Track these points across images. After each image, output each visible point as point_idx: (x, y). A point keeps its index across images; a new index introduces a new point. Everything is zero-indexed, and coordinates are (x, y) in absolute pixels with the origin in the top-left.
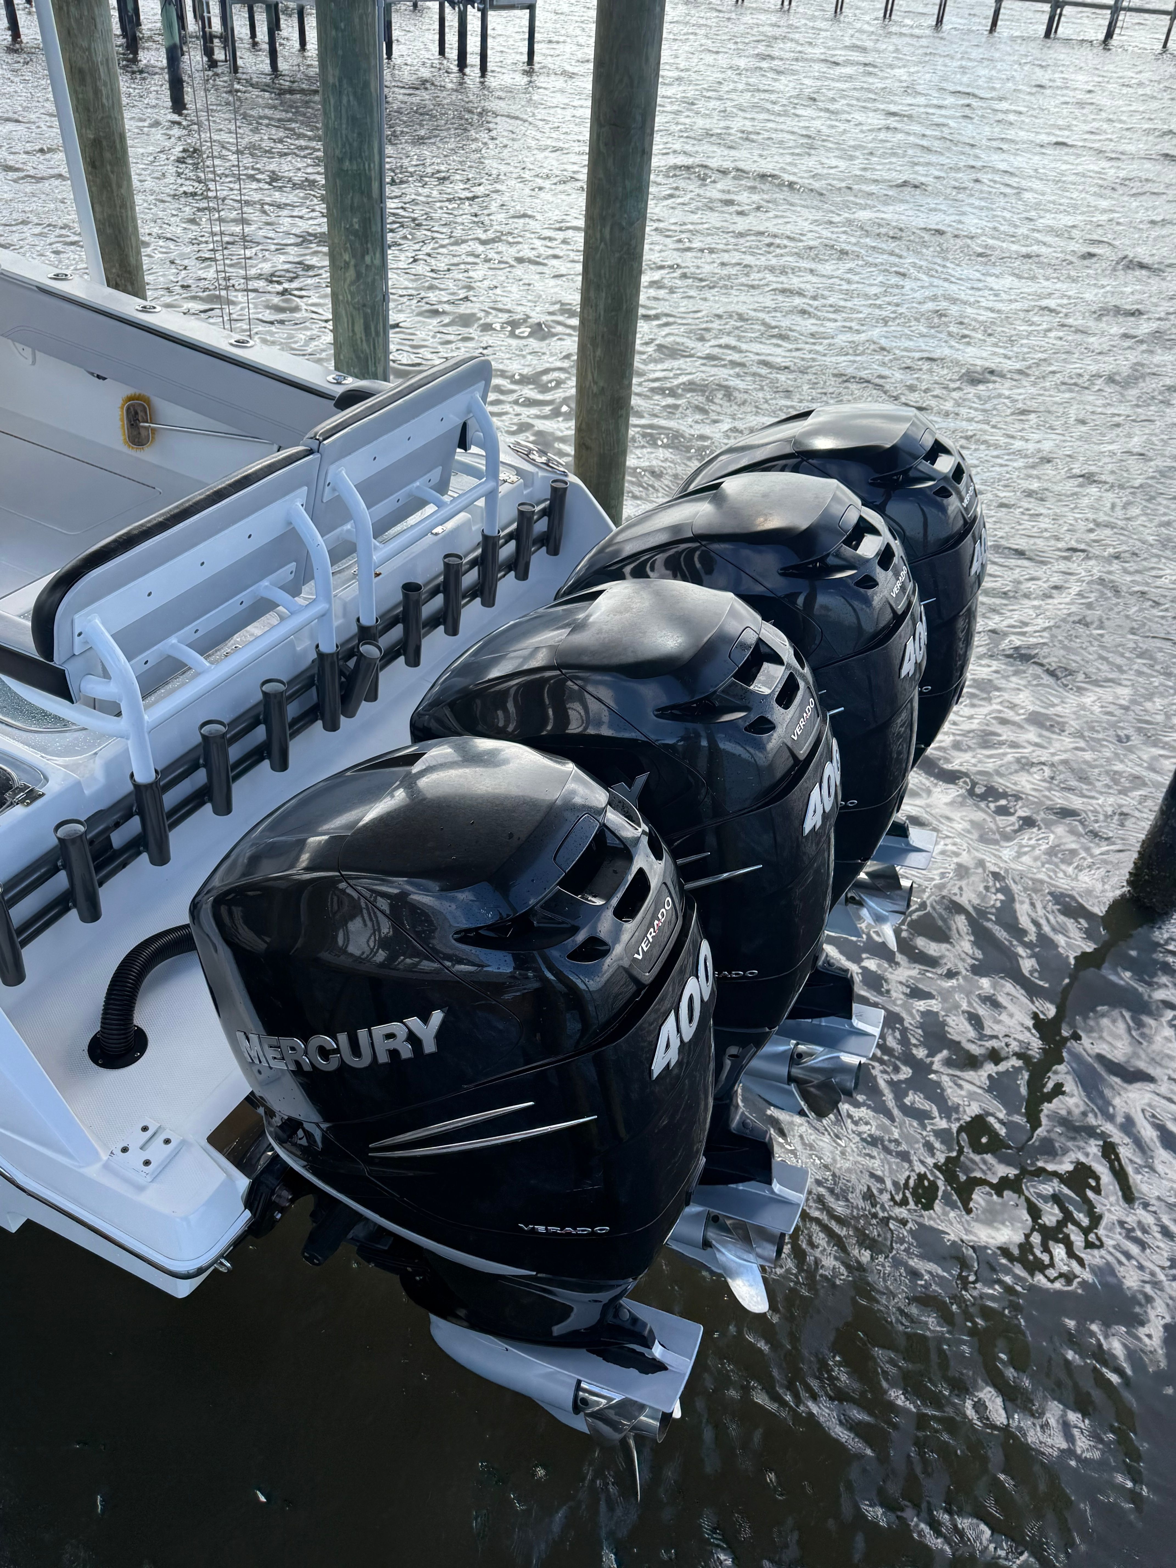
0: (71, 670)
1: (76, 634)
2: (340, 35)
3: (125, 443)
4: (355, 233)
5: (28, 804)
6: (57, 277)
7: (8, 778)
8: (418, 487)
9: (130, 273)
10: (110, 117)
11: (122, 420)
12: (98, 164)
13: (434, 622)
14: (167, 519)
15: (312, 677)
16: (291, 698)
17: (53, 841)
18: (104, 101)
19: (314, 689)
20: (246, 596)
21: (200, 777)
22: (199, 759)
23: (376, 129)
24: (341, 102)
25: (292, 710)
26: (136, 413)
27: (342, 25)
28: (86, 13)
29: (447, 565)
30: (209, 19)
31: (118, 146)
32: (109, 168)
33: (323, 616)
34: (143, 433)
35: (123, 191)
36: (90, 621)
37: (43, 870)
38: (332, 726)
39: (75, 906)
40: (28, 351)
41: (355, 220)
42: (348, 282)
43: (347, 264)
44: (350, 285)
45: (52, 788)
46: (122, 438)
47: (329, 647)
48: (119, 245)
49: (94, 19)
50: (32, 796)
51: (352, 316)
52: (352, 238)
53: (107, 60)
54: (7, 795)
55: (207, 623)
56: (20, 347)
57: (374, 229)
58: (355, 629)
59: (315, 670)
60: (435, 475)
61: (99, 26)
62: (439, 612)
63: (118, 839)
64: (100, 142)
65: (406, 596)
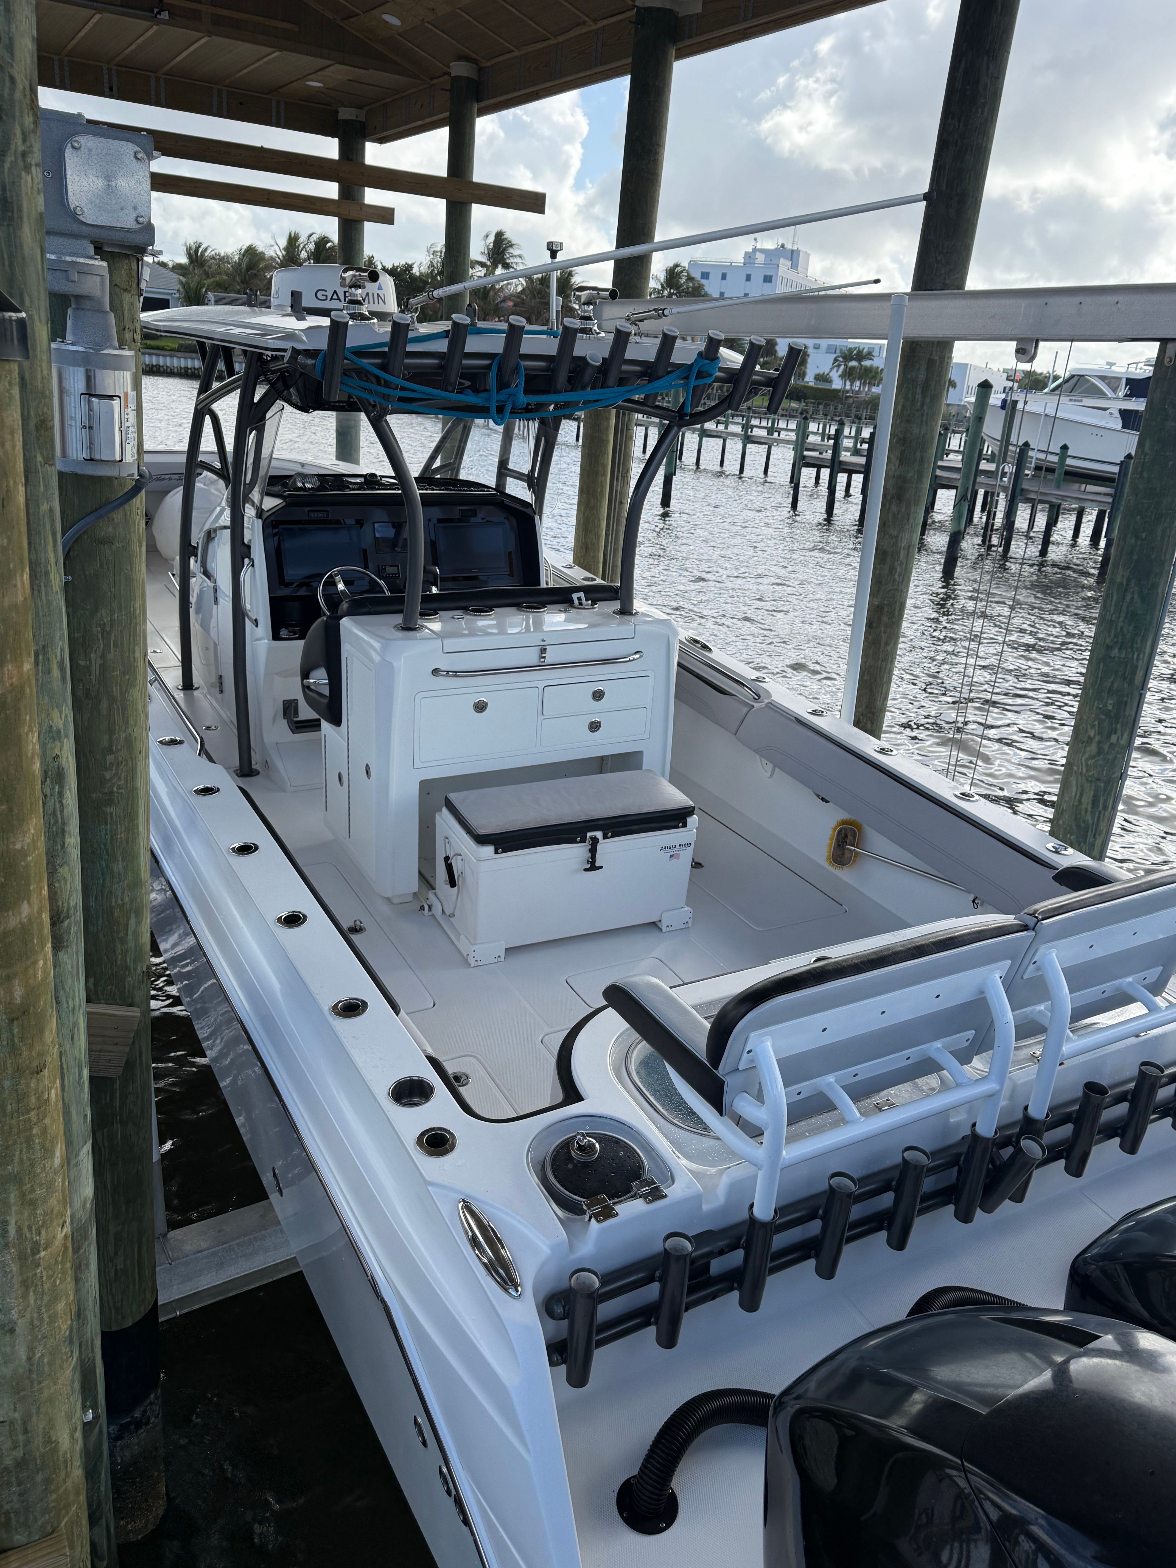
0: (730, 1082)
1: (747, 1050)
2: (1139, 543)
3: (828, 859)
4: (1108, 714)
5: (650, 1202)
6: (814, 713)
7: (640, 1166)
8: (1130, 983)
9: (873, 713)
10: (897, 590)
11: (831, 839)
12: (874, 625)
13: (1111, 1131)
14: (863, 963)
15: (959, 1155)
16: (932, 1171)
17: (657, 1246)
18: (897, 576)
19: (956, 1169)
20: (914, 1053)
21: (815, 1227)
22: (818, 1208)
23: (1154, 625)
24: (1124, 599)
25: (928, 1184)
26: (846, 836)
27: (1144, 535)
28: (903, 510)
29: (1141, 1073)
30: (995, 512)
31: (896, 613)
32: (883, 629)
33: (991, 1096)
34: (847, 854)
35: (888, 648)
36: (763, 1042)
37: (641, 1275)
38: (965, 1217)
39: (656, 1323)
40: (770, 766)
41: (1110, 702)
42: (1087, 755)
43: (1090, 740)
44: (1087, 759)
45: (675, 1192)
46: (826, 854)
47: (987, 1129)
48: (871, 691)
49: (908, 515)
50: (656, 1194)
51: (1082, 786)
52: (1103, 717)
53: (909, 546)
54: (634, 1184)
55: (867, 1070)
56: (764, 761)
57: (1127, 713)
58: (1019, 1115)
59: (964, 1149)
60: (1153, 974)
61: (911, 521)
62: (1119, 1120)
63: (717, 1266)
64: (882, 608)
65: (1085, 1095)
